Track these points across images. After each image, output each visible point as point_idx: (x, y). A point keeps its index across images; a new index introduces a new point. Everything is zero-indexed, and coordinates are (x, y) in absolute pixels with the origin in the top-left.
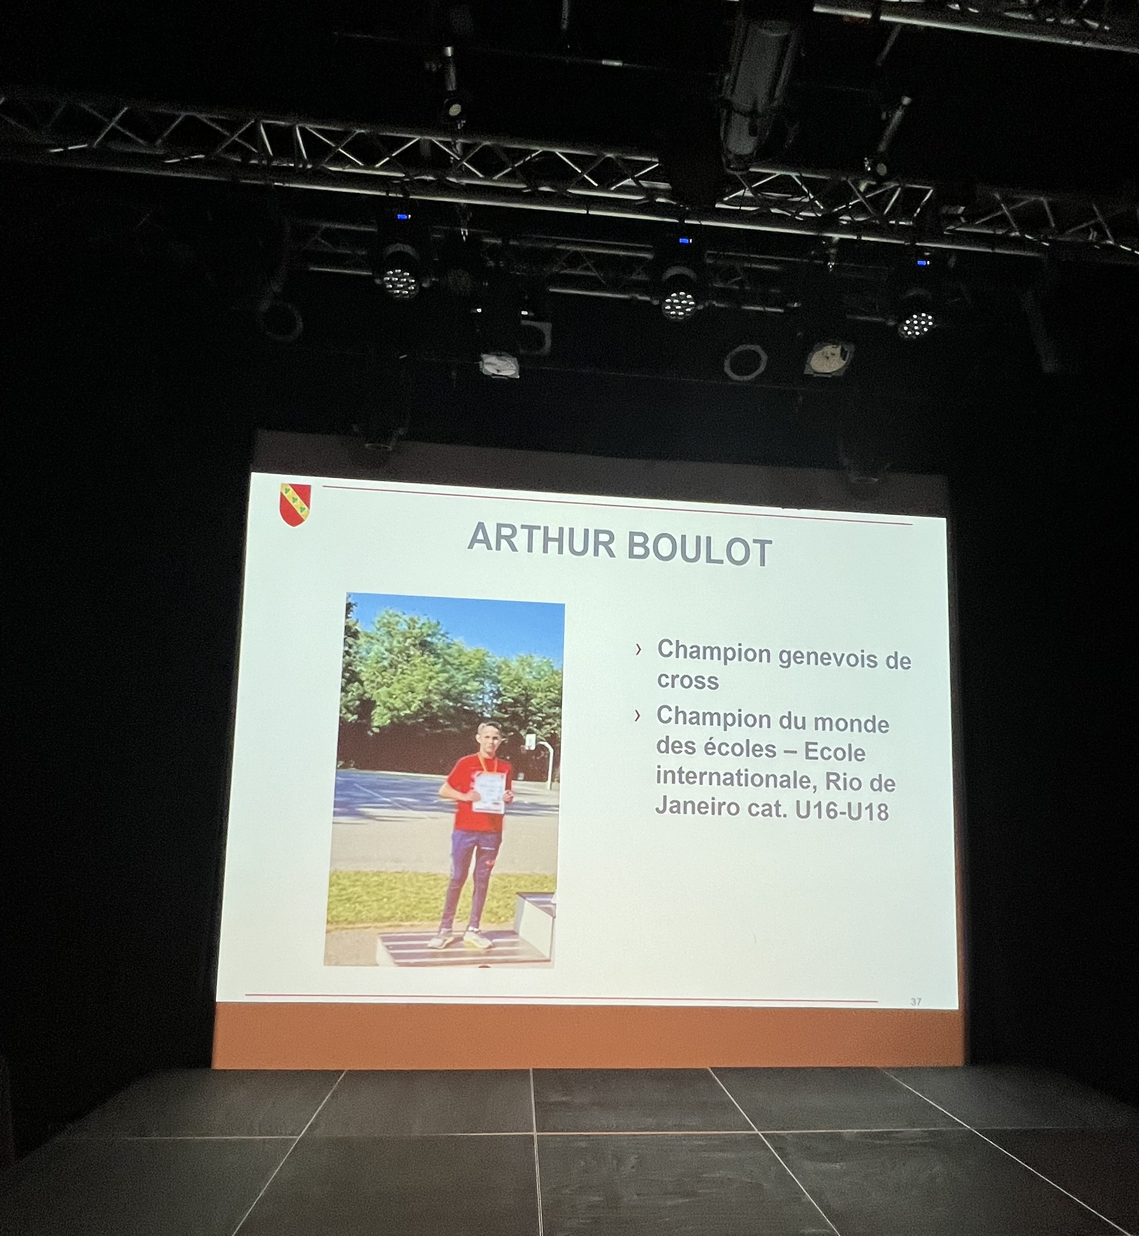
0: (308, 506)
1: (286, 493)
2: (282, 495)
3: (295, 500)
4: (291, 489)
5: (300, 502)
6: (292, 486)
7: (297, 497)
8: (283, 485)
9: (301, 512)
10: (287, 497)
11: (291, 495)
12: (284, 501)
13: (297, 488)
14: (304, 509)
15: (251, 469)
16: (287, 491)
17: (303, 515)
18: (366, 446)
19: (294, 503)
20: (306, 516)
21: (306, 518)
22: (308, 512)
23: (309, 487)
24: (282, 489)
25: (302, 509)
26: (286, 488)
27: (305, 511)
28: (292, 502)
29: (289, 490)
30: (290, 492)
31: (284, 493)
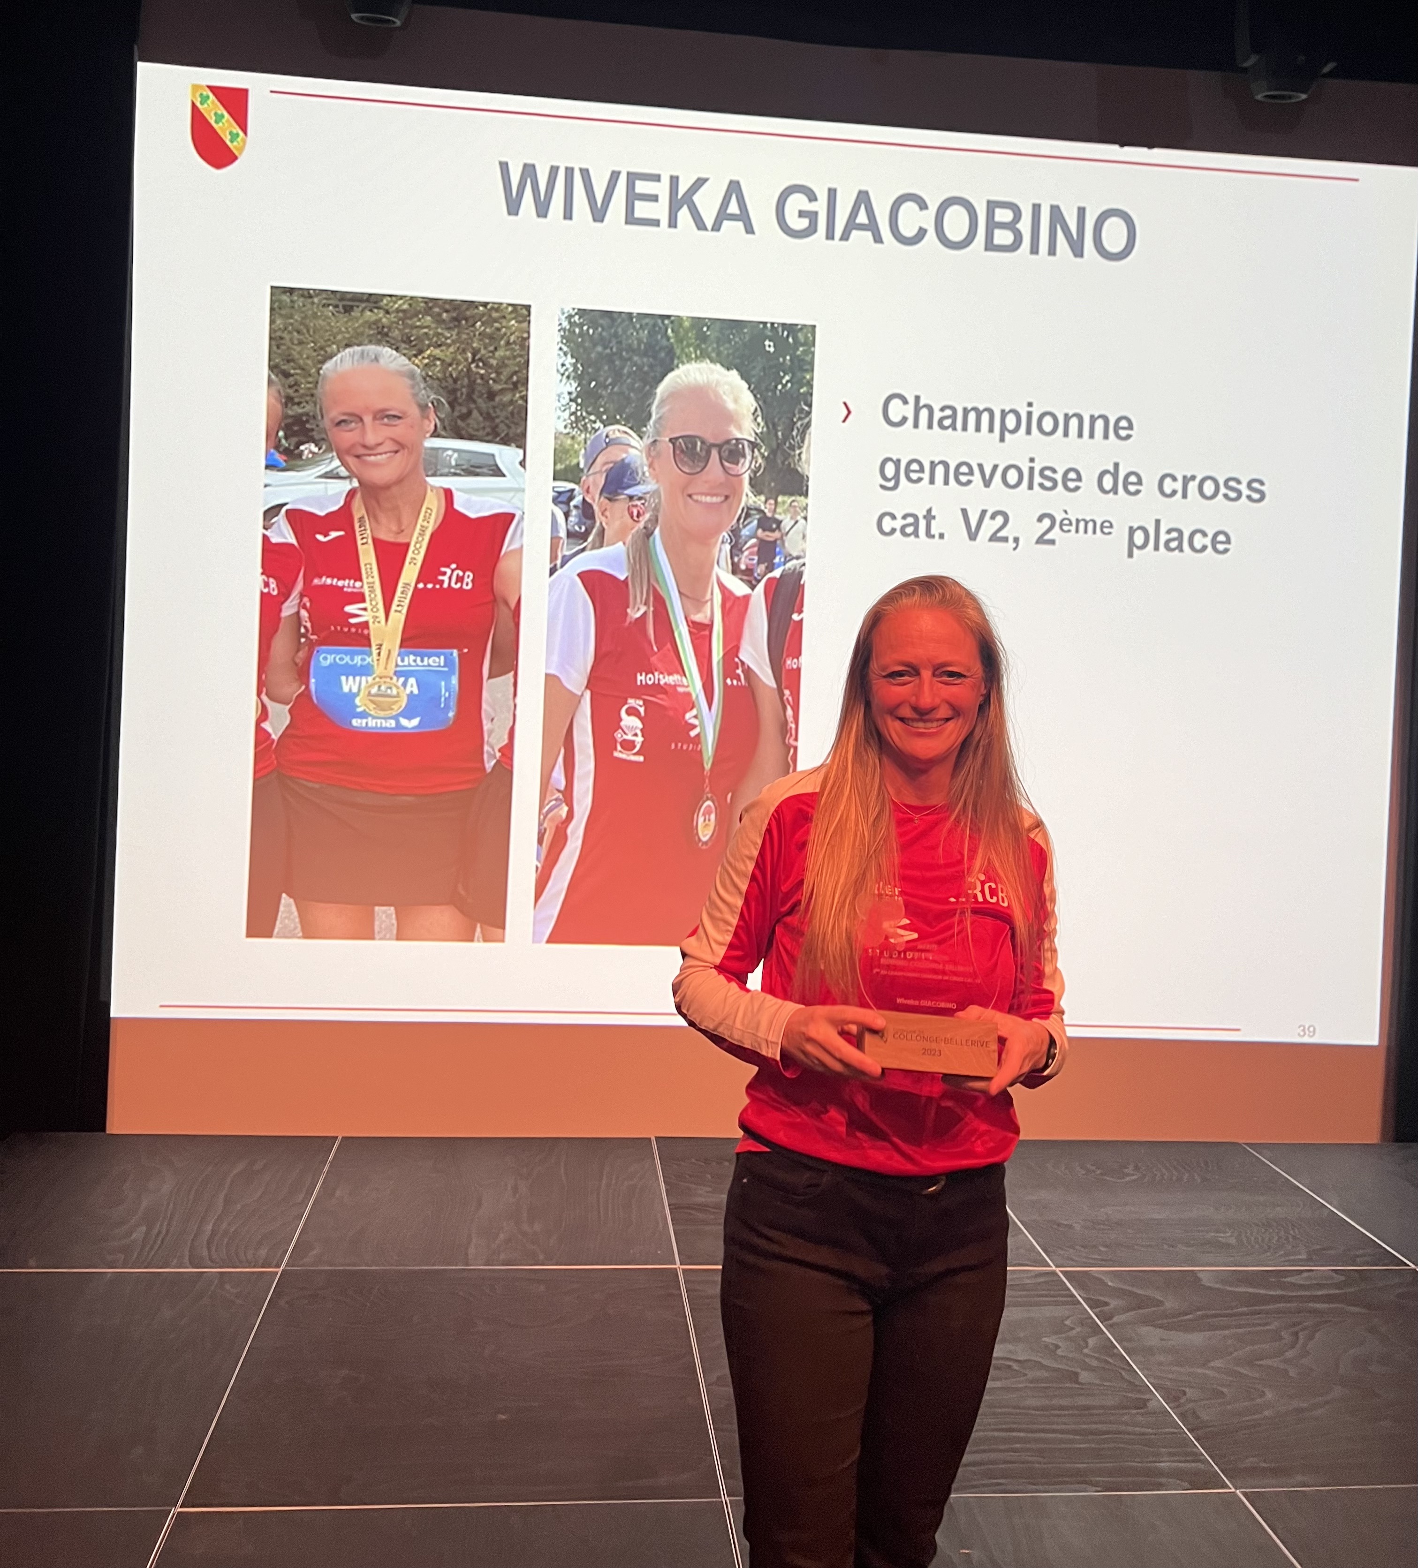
0: (244, 129)
2: (194, 107)
3: (219, 118)
4: (212, 97)
5: (228, 121)
6: (210, 88)
7: (222, 111)
8: (196, 88)
9: (232, 141)
10: (203, 111)
13: (220, 92)
14: (238, 135)
15: (136, 57)
16: (204, 99)
17: (235, 147)
18: (354, 16)
19: (216, 122)
20: (241, 150)
21: (240, 154)
22: (244, 142)
23: (245, 92)
24: (194, 95)
25: (233, 137)
26: (201, 95)
27: (239, 139)
28: (212, 122)
29: (208, 97)
30: (209, 102)
31: (198, 104)
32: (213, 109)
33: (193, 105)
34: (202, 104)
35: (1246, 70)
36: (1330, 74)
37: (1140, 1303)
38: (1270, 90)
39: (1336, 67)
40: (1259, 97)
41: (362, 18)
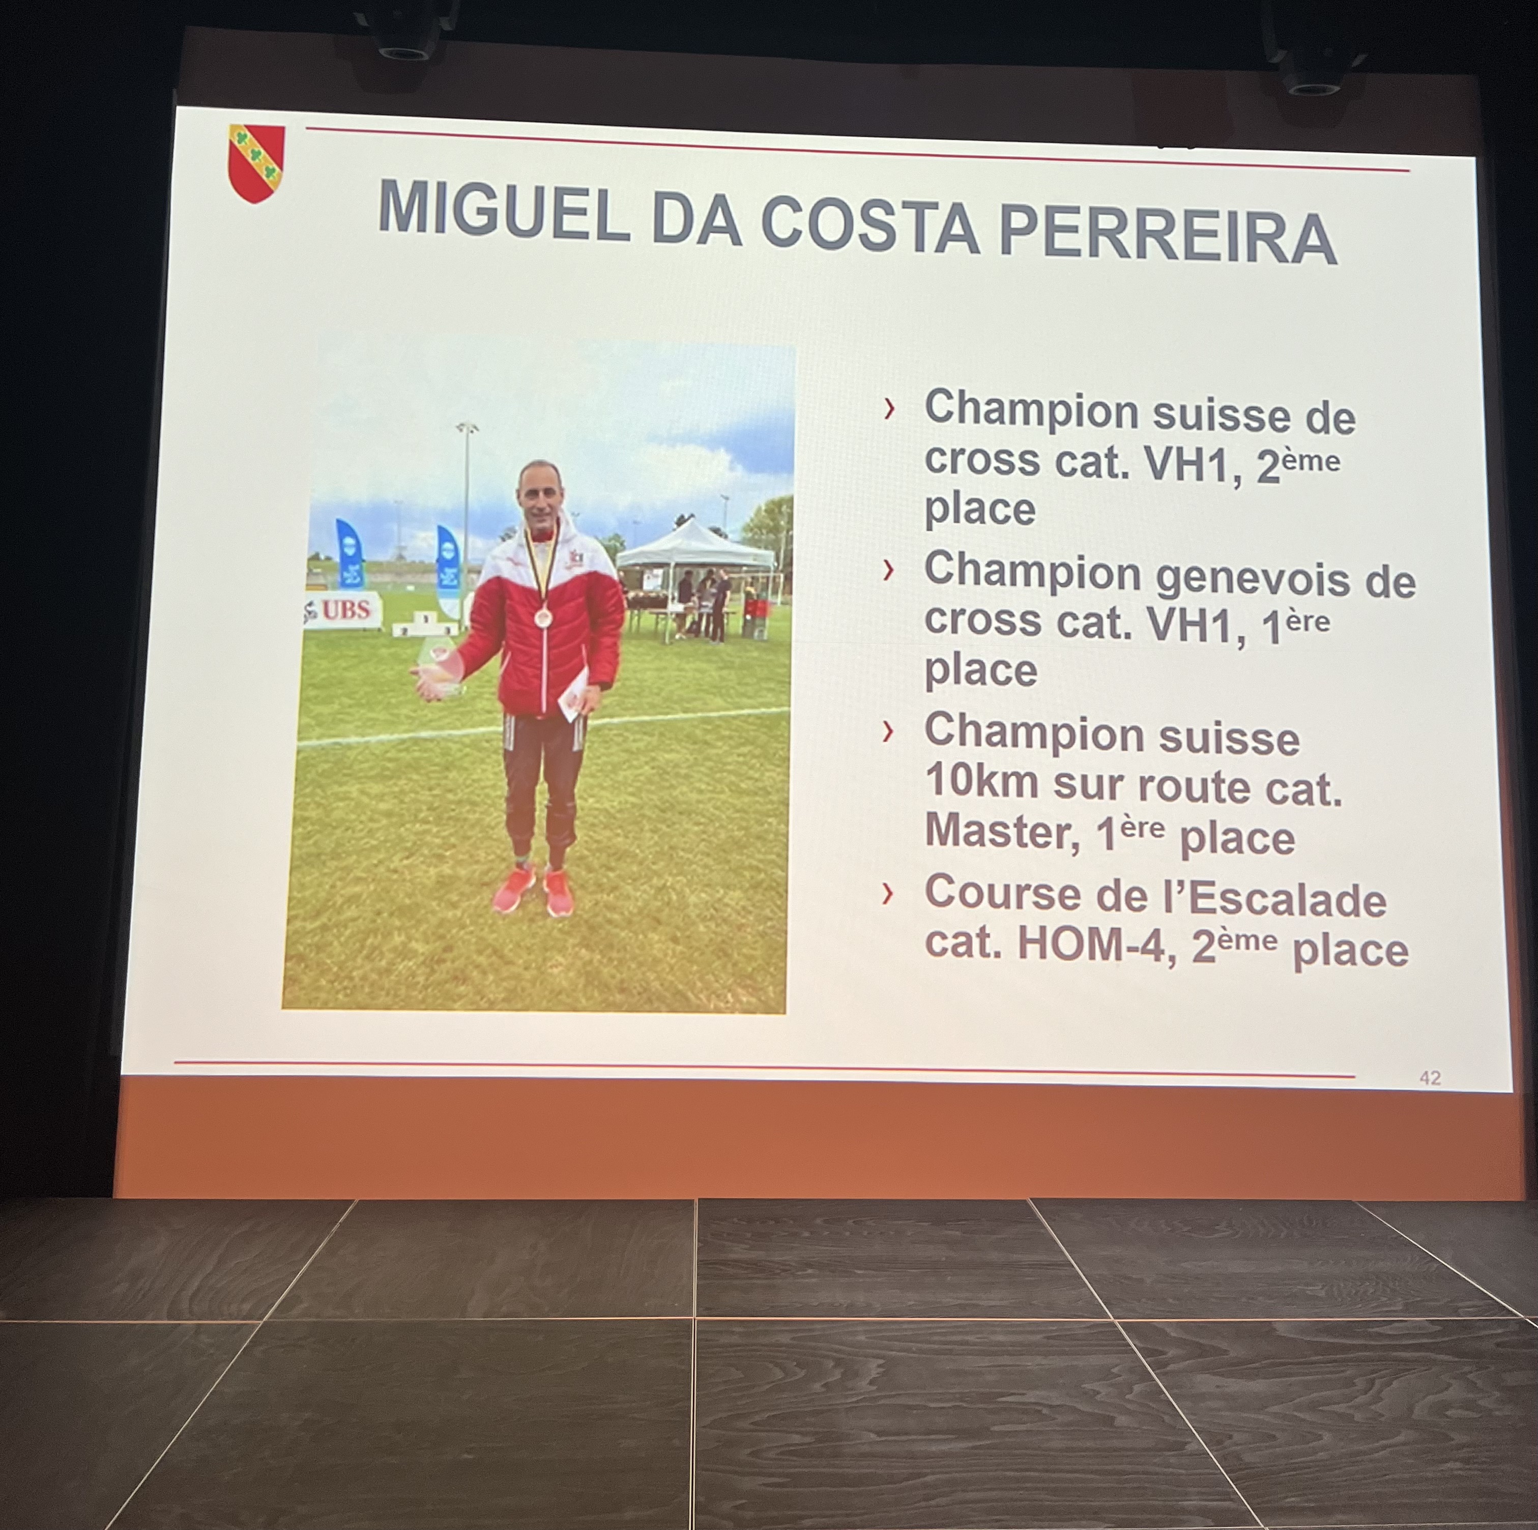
0: (281, 165)
1: (239, 142)
2: (232, 146)
3: (256, 155)
4: (249, 135)
6: (249, 128)
7: (260, 150)
8: (234, 128)
9: (268, 176)
10: (240, 149)
11: (250, 147)
12: (236, 159)
13: (257, 131)
14: (274, 170)
15: (177, 100)
16: (242, 138)
17: (271, 182)
18: (382, 51)
19: (253, 159)
20: (277, 184)
21: (276, 188)
22: (280, 176)
23: (282, 130)
24: (232, 134)
25: (270, 172)
26: (239, 134)
27: (275, 174)
28: (249, 159)
29: (245, 136)
30: (247, 140)
31: (236, 143)
33: (232, 145)
35: (1275, 67)
36: (1359, 69)
37: (1202, 1351)
38: (1302, 85)
40: (1293, 92)
41: (390, 53)
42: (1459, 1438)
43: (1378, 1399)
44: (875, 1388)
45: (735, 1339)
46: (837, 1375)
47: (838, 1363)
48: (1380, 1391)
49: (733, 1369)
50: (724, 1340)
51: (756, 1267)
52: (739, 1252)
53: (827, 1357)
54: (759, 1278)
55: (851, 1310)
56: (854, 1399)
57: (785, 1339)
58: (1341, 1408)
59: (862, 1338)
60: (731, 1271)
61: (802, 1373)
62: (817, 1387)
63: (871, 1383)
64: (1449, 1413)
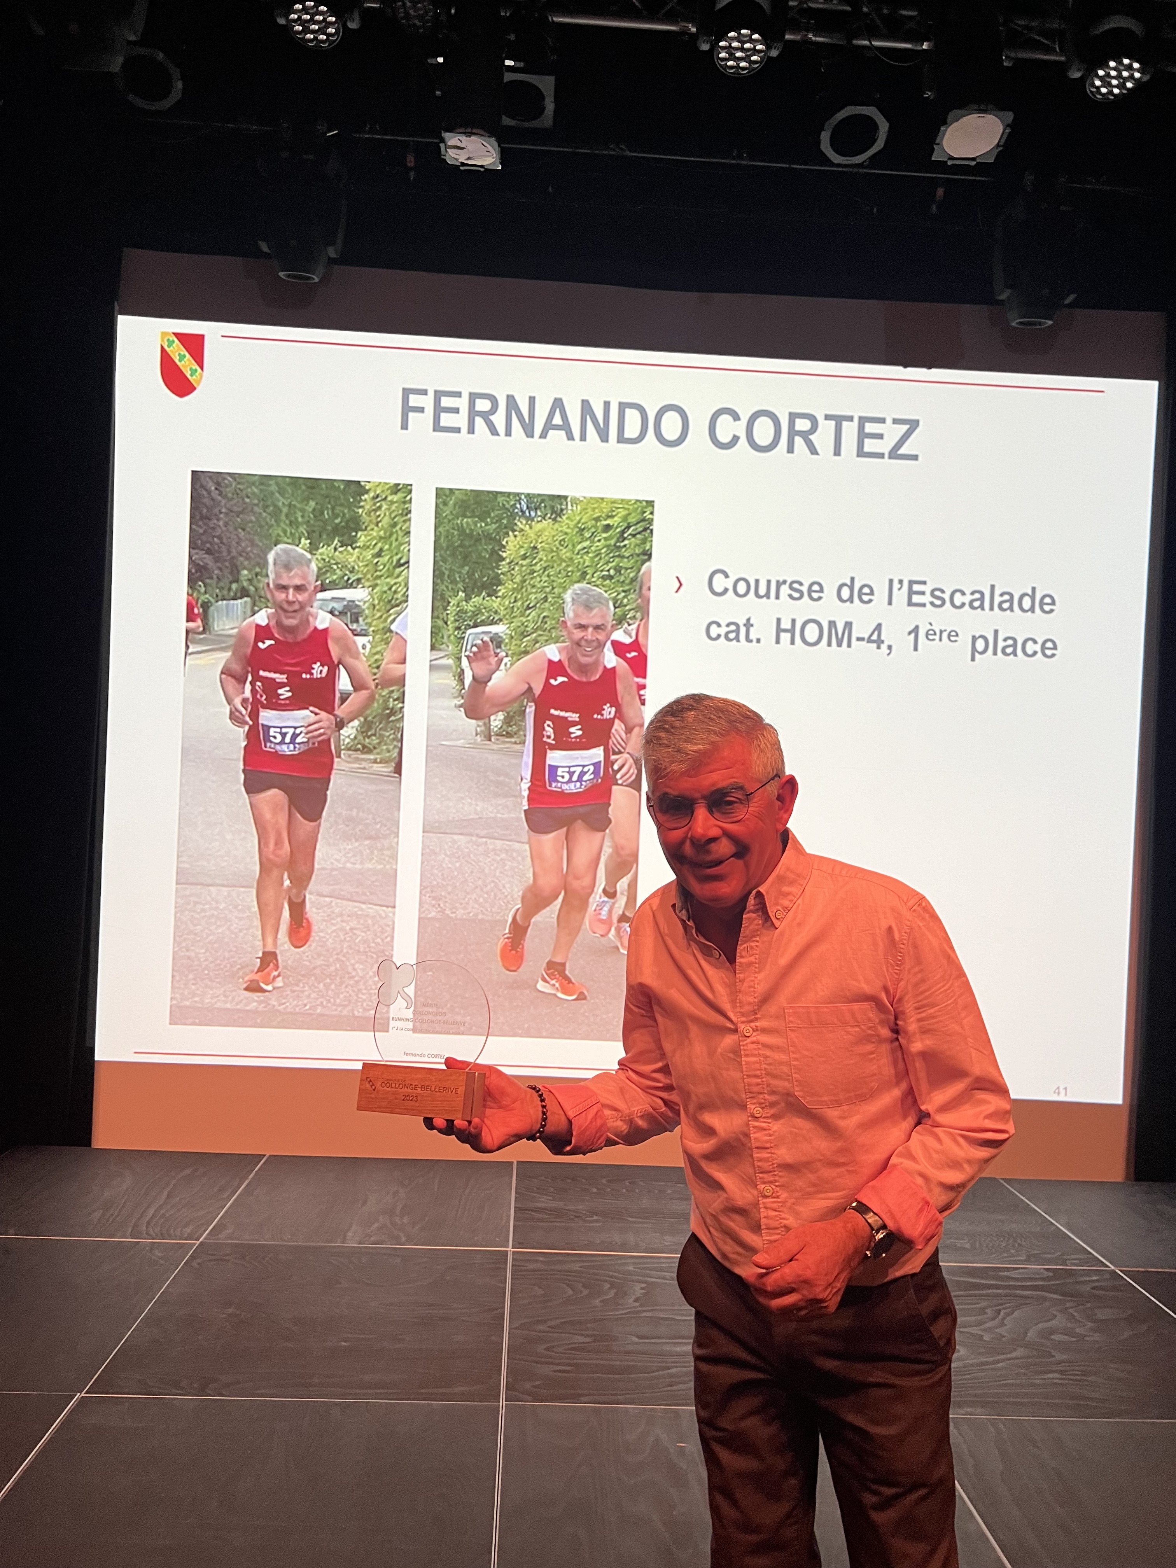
0: (202, 367)
2: (163, 349)
3: (182, 357)
4: (176, 341)
5: (188, 360)
6: (176, 334)
7: (184, 352)
9: (192, 376)
10: (170, 354)
12: (166, 361)
13: (182, 338)
14: (196, 370)
15: (118, 311)
16: (171, 343)
17: (194, 380)
18: (281, 274)
19: (180, 361)
20: (199, 382)
21: (198, 385)
22: (201, 376)
23: (202, 337)
24: (163, 340)
25: (193, 372)
26: (168, 340)
27: (197, 374)
28: (177, 361)
29: (173, 341)
30: (174, 345)
31: (166, 347)
32: (177, 351)
33: (162, 347)
34: (169, 347)
35: (1002, 303)
36: (1070, 306)
38: (1021, 318)
39: (1076, 298)
40: (1014, 324)
41: (288, 276)
42: (1059, 1356)
43: (1002, 1324)
44: (638, 1304)
45: (538, 1266)
46: (612, 1293)
47: (612, 1285)
48: (1004, 1319)
49: (536, 1288)
50: (531, 1266)
51: (558, 1213)
52: (544, 1202)
53: (606, 1281)
54: (558, 1222)
55: (623, 1247)
56: (624, 1312)
57: (576, 1267)
58: (975, 1330)
59: (631, 1268)
60: (537, 1215)
61: (586, 1292)
62: (597, 1302)
63: (635, 1301)
64: (1053, 1337)
